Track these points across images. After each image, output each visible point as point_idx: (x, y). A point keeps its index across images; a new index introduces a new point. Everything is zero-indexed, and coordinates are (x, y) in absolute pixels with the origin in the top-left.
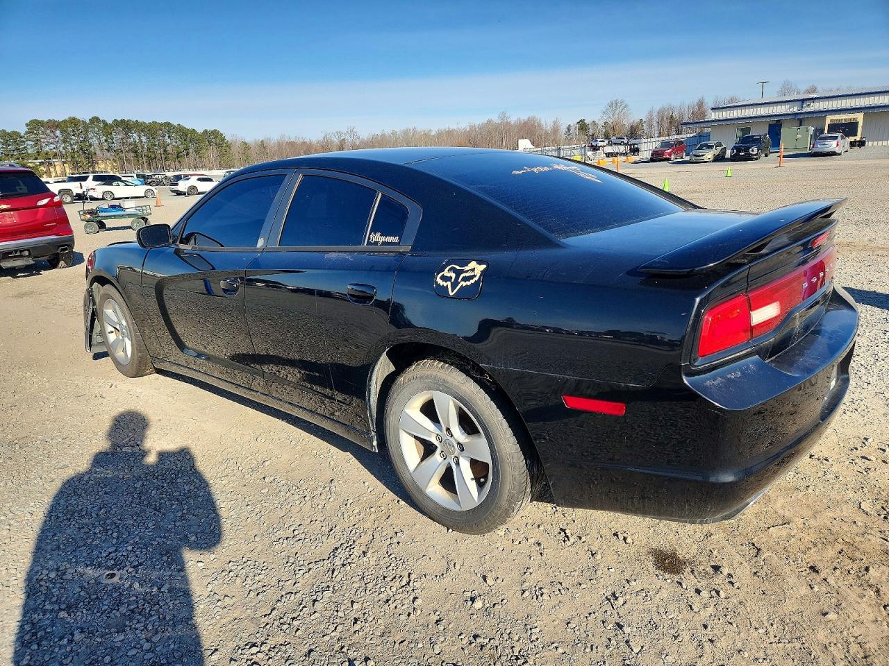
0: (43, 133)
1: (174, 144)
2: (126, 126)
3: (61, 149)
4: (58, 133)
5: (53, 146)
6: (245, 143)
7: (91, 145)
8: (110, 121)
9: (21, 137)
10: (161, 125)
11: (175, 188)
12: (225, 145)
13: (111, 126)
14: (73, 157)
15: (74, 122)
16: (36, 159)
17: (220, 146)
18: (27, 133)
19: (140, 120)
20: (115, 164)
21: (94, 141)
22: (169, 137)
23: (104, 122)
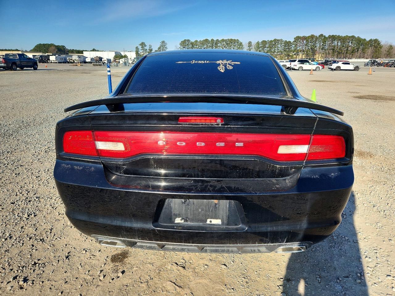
0: (299, 42)
1: (352, 46)
2: (333, 38)
3: (304, 48)
4: (305, 41)
5: (301, 47)
6: (391, 46)
7: (316, 47)
8: (327, 36)
9: (291, 44)
10: (350, 37)
11: (330, 67)
12: (378, 47)
13: (327, 38)
14: (307, 52)
15: (312, 37)
16: (293, 52)
17: (376, 47)
18: (294, 41)
19: (340, 35)
20: (323, 55)
21: (318, 45)
22: (351, 43)
23: (325, 36)
